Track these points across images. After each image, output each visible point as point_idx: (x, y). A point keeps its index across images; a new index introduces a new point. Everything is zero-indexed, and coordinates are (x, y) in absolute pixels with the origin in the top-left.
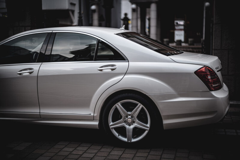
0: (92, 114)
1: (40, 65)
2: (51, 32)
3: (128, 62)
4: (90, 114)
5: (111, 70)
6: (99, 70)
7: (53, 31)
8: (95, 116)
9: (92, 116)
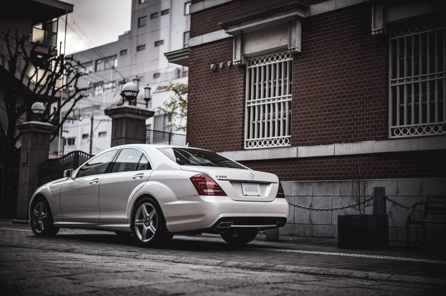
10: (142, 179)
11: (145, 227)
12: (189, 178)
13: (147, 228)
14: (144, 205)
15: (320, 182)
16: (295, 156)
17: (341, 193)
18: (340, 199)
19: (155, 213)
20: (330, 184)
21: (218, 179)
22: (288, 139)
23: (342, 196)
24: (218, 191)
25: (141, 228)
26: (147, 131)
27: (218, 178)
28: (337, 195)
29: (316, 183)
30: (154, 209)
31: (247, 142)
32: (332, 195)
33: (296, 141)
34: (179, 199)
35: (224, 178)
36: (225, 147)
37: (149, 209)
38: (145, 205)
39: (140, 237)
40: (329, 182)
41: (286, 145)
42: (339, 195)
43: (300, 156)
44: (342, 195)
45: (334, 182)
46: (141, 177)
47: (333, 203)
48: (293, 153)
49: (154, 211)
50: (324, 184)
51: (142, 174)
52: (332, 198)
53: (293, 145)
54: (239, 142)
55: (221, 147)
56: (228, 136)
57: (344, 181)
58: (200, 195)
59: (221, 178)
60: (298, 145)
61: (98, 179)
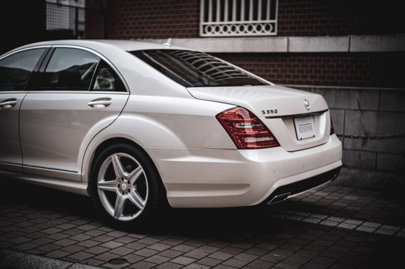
0: (79, 173)
1: (25, 94)
2: (50, 46)
3: (130, 94)
4: (77, 172)
5: (104, 106)
6: (89, 105)
7: (52, 45)
8: (83, 176)
9: (79, 175)
10: (108, 108)
11: (119, 194)
12: (214, 115)
13: (125, 197)
14: (116, 157)
15: (325, 89)
16: (285, 50)
17: (359, 106)
18: (358, 115)
19: (142, 174)
20: (342, 93)
21: (267, 118)
22: (271, 26)
23: (362, 111)
24: (268, 139)
25: (112, 196)
26: (47, 5)
27: (267, 115)
28: (353, 108)
29: (318, 90)
30: (140, 166)
31: (204, 26)
32: (346, 107)
33: (285, 28)
34: (194, 153)
35: (274, 115)
36: (171, 32)
37: (128, 165)
38: (118, 156)
39: (112, 211)
40: (340, 90)
41: (268, 33)
42: (357, 108)
43: (292, 50)
44: (362, 108)
45: (349, 90)
46: (107, 105)
47: (347, 119)
48: (281, 45)
49: (140, 170)
50: (332, 92)
51: (108, 99)
52: (345, 113)
53: (280, 34)
54: (193, 26)
55: (164, 32)
56: (174, 17)
57: (366, 90)
58: (238, 148)
59: (271, 115)
60: (289, 34)
61: (14, 99)
